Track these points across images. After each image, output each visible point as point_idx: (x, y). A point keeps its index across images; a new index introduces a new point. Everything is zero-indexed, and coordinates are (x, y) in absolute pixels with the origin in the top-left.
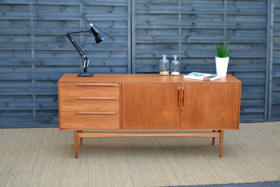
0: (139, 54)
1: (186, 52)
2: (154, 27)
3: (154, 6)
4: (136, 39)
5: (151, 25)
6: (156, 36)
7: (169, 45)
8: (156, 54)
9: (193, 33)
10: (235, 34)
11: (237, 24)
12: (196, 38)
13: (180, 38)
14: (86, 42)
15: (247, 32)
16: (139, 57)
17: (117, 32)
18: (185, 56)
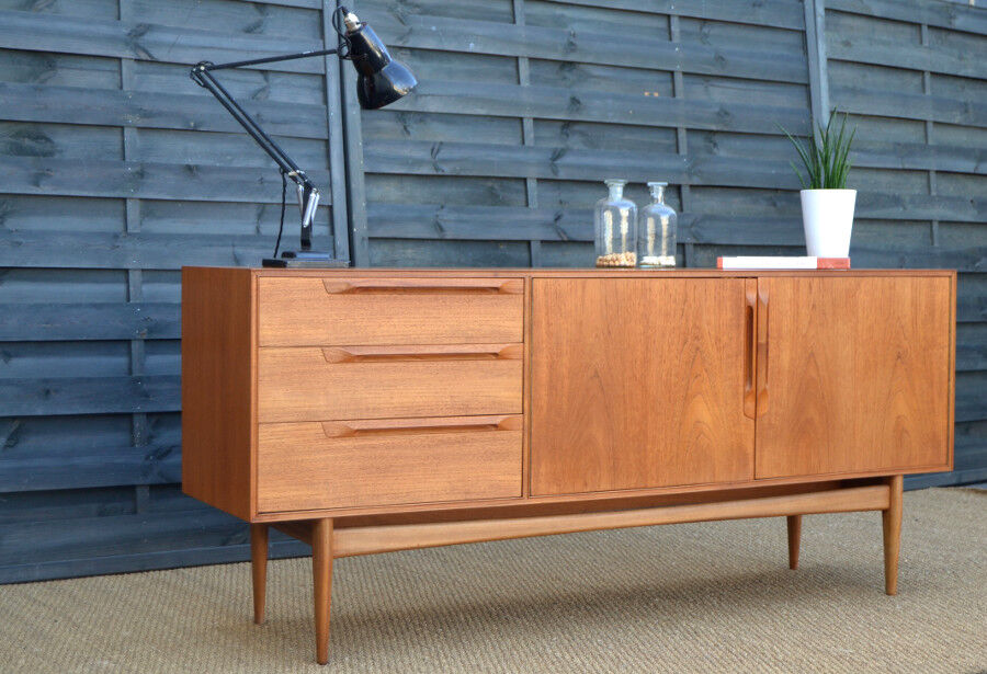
0: (381, 221)
1: (558, 218)
2: (433, 106)
3: (428, 17)
4: (367, 156)
5: (421, 96)
6: (441, 143)
7: (492, 188)
8: (445, 221)
9: (575, 142)
10: (715, 150)
11: (718, 114)
12: (590, 161)
13: (532, 156)
14: (152, 159)
15: (751, 144)
16: (380, 233)
17: (285, 122)
18: (553, 236)
